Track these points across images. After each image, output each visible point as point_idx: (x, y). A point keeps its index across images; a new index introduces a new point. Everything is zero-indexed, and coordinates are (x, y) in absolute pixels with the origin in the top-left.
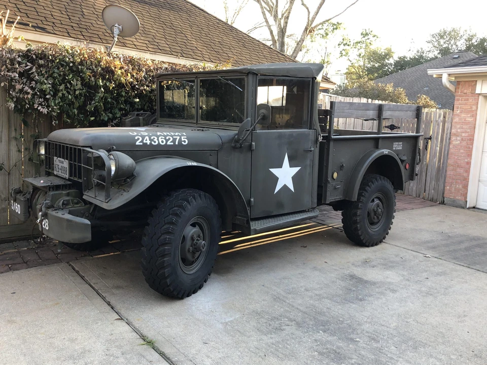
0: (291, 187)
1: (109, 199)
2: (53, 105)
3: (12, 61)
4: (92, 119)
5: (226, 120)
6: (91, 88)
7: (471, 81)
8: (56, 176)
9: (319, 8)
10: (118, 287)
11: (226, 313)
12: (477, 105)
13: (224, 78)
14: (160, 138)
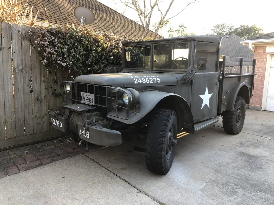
0: (208, 105)
1: (128, 118)
2: (68, 61)
3: (43, 35)
4: (89, 69)
5: (172, 68)
6: (88, 51)
7: (263, 46)
8: (83, 104)
9: (167, 12)
10: (123, 169)
11: (196, 182)
12: (267, 58)
13: (172, 43)
14: (146, 79)
